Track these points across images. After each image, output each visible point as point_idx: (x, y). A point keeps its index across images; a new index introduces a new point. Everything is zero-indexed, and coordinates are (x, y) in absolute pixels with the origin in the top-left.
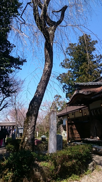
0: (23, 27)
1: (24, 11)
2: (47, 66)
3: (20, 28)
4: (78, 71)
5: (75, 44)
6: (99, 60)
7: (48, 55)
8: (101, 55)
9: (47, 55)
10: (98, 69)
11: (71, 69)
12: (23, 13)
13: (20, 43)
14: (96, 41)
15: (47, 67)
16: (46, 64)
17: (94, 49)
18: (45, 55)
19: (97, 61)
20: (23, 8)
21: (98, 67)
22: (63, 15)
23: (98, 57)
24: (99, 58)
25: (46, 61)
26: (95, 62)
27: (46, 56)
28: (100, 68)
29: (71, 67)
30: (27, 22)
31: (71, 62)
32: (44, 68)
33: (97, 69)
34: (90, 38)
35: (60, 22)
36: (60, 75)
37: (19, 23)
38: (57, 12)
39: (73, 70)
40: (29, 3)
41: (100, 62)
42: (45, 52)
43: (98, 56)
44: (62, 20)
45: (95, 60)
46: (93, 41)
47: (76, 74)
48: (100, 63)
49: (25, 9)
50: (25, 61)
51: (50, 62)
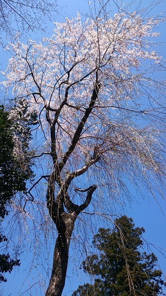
0: (29, 204)
1: (35, 184)
2: (55, 283)
3: (23, 205)
4: (114, 282)
5: (109, 230)
6: (151, 263)
7: (60, 260)
8: (153, 254)
9: (58, 261)
10: (152, 281)
11: (99, 277)
12: (33, 187)
13: (18, 229)
14: (142, 228)
15: (54, 287)
16: (52, 280)
17: (140, 242)
18: (54, 260)
19: (147, 265)
20: (36, 181)
21: (151, 278)
22: (89, 197)
23: (148, 258)
24: (151, 260)
25: (53, 272)
26: (144, 266)
27: (55, 263)
28: (154, 279)
29: (100, 272)
30: (36, 199)
31: (102, 260)
32: (48, 288)
33: (150, 283)
34: (132, 223)
35: (84, 206)
36: (80, 287)
37: (24, 199)
38: (82, 191)
39: (104, 280)
40: (44, 177)
41: (152, 267)
42: (55, 254)
43: (148, 254)
44: (87, 204)
45: (143, 262)
46: (138, 229)
47: (109, 287)
48: (154, 269)
49: (37, 183)
50: (17, 263)
51: (60, 276)
